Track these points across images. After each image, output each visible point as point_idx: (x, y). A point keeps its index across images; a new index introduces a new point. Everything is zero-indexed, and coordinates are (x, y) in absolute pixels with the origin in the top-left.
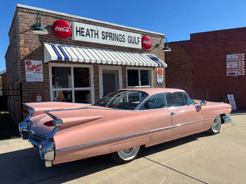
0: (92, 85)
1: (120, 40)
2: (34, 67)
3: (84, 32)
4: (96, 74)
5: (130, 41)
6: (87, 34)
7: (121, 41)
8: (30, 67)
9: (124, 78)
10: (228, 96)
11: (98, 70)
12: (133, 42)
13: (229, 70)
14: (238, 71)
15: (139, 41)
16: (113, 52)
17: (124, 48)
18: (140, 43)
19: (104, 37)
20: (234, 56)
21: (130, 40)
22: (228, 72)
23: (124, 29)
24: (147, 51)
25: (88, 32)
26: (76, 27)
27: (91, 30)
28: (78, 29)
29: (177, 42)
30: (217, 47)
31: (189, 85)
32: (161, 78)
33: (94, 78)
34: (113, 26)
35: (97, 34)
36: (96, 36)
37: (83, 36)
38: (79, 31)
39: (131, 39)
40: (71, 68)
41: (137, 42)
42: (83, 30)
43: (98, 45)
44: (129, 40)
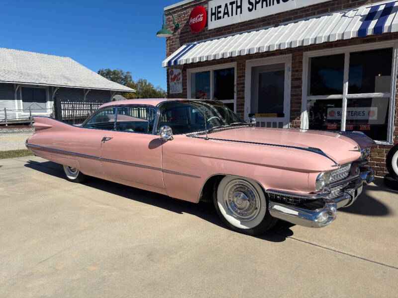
0: (235, 95)
2: (175, 76)
3: (220, 12)
4: (241, 76)
6: (225, 14)
8: (173, 76)
9: (296, 79)
11: (245, 69)
19: (251, 7)
25: (226, 10)
26: (212, 9)
27: (231, 3)
28: (214, 11)
33: (238, 84)
35: (240, 7)
36: (239, 10)
37: (220, 18)
38: (214, 14)
40: (209, 72)
42: (219, 10)
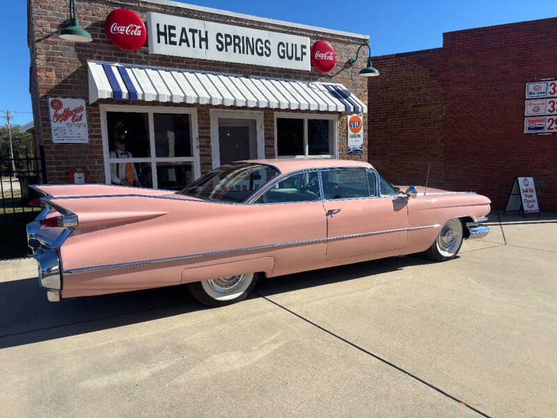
0: (196, 152)
1: (260, 51)
2: (68, 113)
3: (174, 35)
4: (204, 127)
5: (282, 54)
6: (182, 40)
7: (261, 55)
8: (60, 112)
9: (268, 138)
10: (521, 180)
11: (209, 119)
12: (290, 55)
13: (532, 119)
14: (551, 121)
15: (304, 54)
16: (243, 79)
17: (269, 70)
18: (307, 58)
19: (220, 46)
20: (543, 85)
21: (283, 51)
22: (527, 125)
23: (270, 27)
24: (324, 76)
25: (184, 36)
26: (158, 25)
27: (191, 30)
28: (162, 30)
29: (413, 53)
30: (505, 64)
31: (436, 155)
32: (358, 139)
33: (200, 137)
34: (242, 20)
35: (206, 40)
36: (203, 43)
37: (174, 43)
38: (164, 34)
39: (285, 49)
40: (147, 114)
41: (299, 55)
42: (172, 31)
43: (208, 64)
44: (280, 51)
